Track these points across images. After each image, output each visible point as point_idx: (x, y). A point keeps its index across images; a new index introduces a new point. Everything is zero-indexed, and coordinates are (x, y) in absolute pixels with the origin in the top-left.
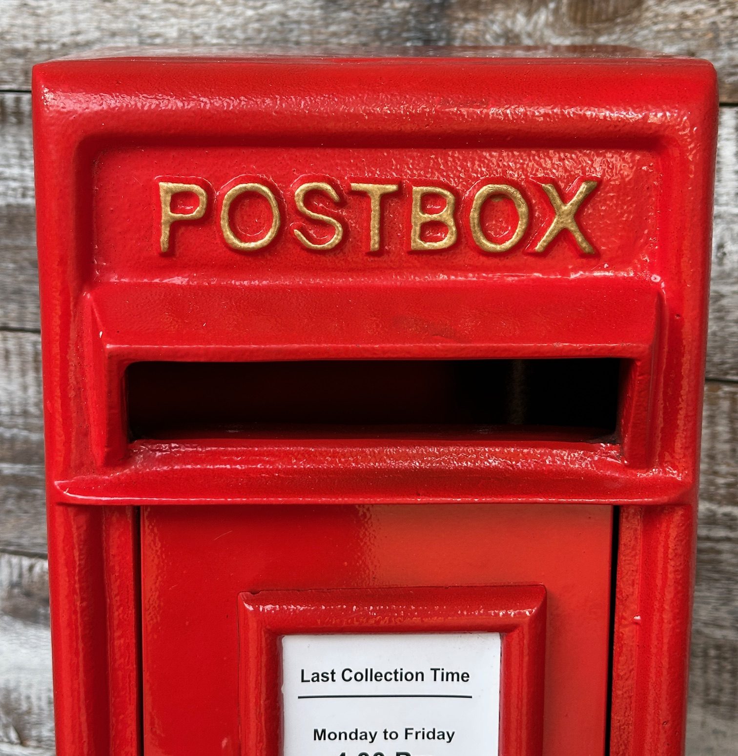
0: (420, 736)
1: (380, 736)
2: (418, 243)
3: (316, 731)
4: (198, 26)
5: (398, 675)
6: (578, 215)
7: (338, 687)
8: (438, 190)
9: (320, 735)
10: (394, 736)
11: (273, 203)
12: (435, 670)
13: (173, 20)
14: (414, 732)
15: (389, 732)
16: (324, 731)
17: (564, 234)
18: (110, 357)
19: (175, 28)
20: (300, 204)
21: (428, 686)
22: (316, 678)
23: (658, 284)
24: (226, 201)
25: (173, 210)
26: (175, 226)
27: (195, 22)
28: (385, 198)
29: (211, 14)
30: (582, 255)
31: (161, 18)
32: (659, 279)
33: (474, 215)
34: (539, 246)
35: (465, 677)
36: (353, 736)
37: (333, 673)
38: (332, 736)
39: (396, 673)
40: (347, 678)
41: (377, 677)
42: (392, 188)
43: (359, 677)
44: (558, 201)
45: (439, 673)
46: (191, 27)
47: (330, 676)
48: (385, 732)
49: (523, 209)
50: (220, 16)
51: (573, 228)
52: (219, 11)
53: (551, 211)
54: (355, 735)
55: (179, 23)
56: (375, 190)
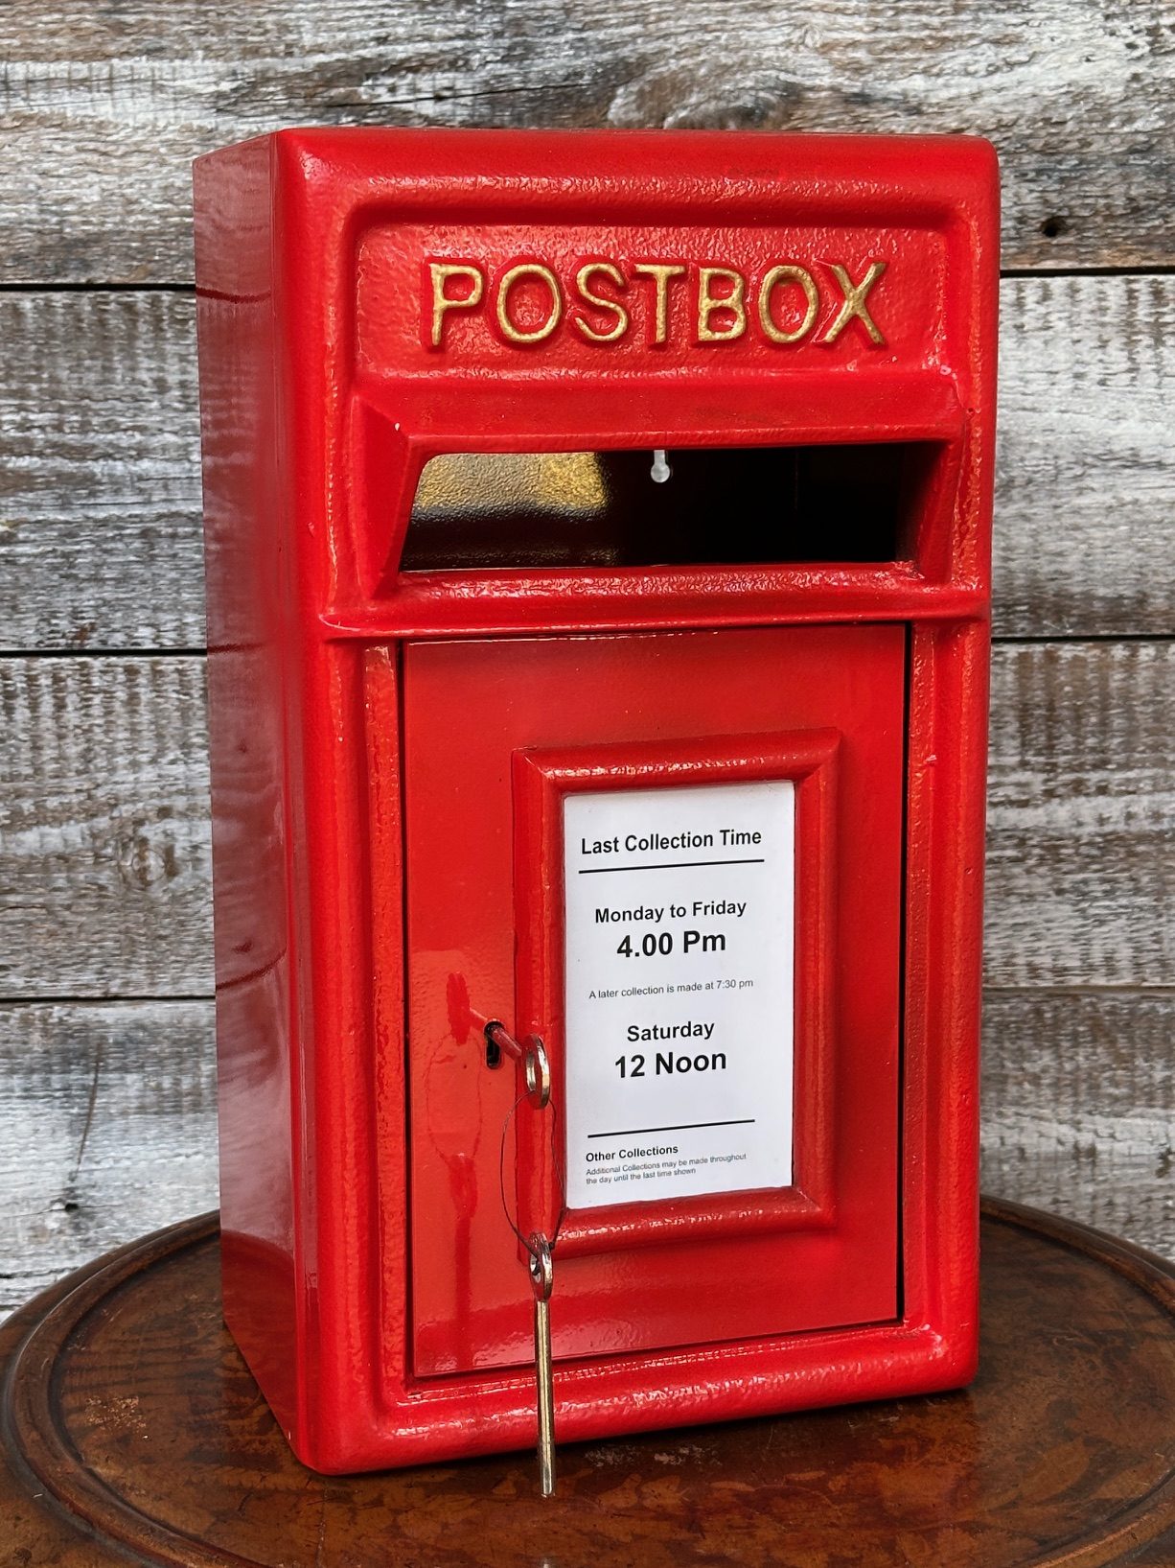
0: (709, 910)
1: (667, 913)
2: (705, 334)
3: (598, 911)
4: (131, 185)
5: (687, 841)
6: (868, 300)
7: (622, 858)
8: (727, 272)
9: (601, 916)
10: (681, 912)
11: (554, 288)
12: (725, 832)
13: (92, 178)
14: (702, 906)
15: (676, 907)
16: (606, 911)
17: (854, 321)
18: (415, 449)
19: (96, 188)
20: (583, 289)
21: (717, 851)
22: (598, 848)
23: (949, 377)
24: (505, 283)
25: (446, 295)
26: (449, 314)
27: (127, 180)
28: (672, 279)
29: (150, 167)
30: (871, 346)
31: (72, 175)
32: (949, 370)
33: (763, 299)
34: (829, 337)
35: (756, 838)
36: (638, 915)
37: (616, 841)
38: (616, 917)
39: (683, 837)
40: (631, 846)
41: (664, 843)
42: (678, 270)
43: (644, 845)
44: (848, 285)
45: (729, 835)
46: (120, 187)
47: (612, 845)
48: (672, 909)
49: (811, 293)
50: (165, 170)
51: (862, 314)
52: (163, 163)
53: (840, 296)
54: (641, 914)
55: (100, 181)
56: (661, 272)
